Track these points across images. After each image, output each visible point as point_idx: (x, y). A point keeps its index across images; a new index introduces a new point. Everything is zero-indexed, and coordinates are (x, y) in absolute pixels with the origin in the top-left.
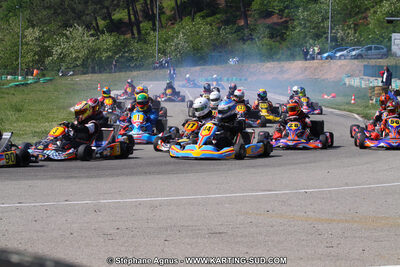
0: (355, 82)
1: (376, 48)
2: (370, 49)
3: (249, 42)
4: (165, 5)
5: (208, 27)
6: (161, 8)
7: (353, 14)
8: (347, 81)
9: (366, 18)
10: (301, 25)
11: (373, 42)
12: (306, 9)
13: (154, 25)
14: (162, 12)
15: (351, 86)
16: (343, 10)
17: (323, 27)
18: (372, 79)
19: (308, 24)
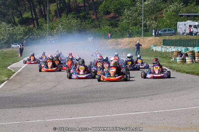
0: (159, 49)
1: (169, 30)
2: (165, 31)
3: (98, 28)
4: (51, 9)
5: (76, 21)
6: (50, 11)
7: (155, 12)
8: (154, 48)
9: (162, 14)
10: (126, 18)
11: (167, 27)
12: (129, 9)
13: (46, 20)
14: (50, 13)
15: (156, 51)
16: (149, 10)
17: (139, 19)
18: (168, 47)
19: (131, 18)
